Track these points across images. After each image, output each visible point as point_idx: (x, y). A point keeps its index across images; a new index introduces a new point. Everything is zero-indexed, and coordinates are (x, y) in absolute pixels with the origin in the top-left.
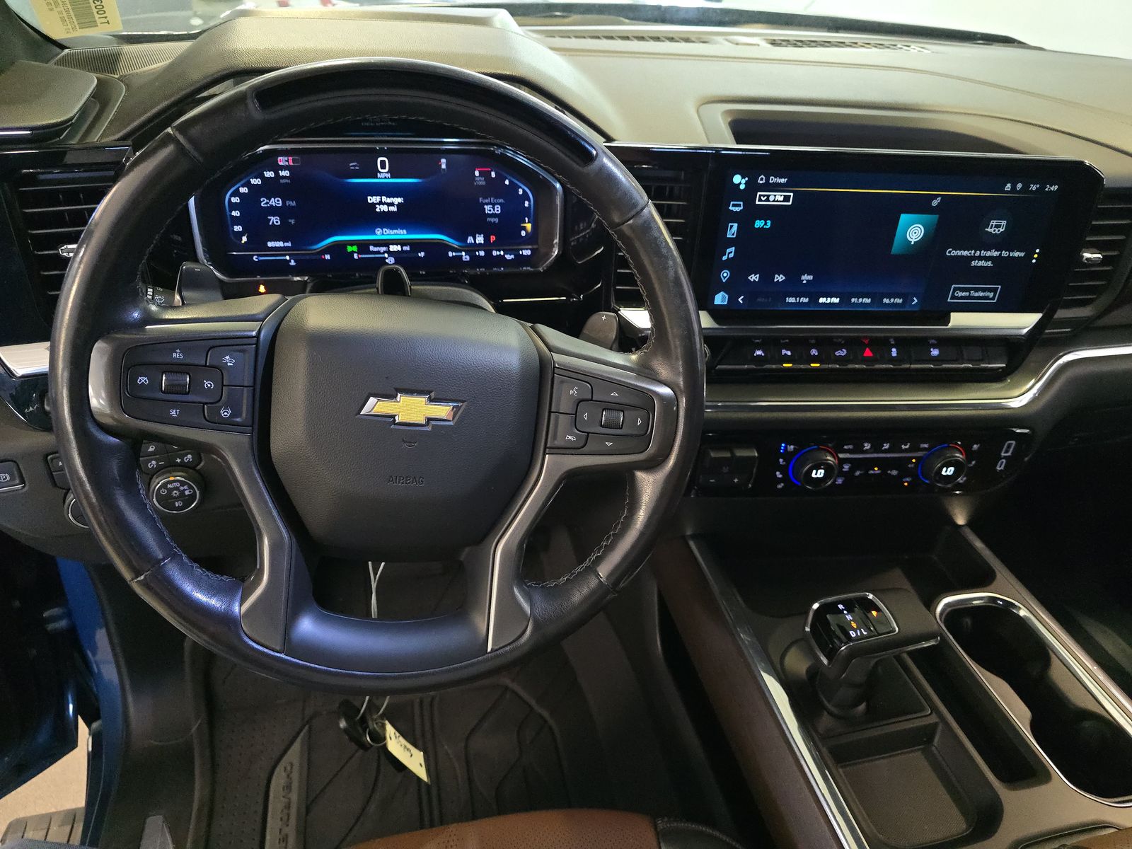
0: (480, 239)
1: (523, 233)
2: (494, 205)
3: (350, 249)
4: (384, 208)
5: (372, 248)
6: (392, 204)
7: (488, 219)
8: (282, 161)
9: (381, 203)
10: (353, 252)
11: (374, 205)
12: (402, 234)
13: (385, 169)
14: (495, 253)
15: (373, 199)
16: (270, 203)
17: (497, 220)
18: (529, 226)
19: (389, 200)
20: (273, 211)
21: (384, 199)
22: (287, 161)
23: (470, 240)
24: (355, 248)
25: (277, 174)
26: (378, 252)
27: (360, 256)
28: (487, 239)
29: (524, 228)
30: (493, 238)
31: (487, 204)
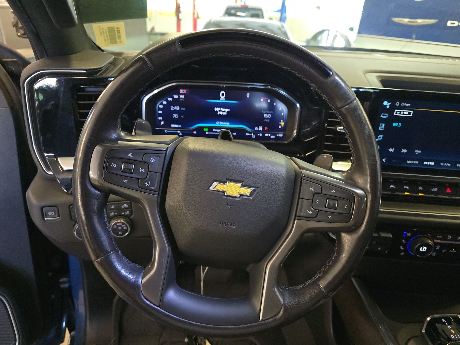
0: (261, 129)
1: (280, 127)
2: (268, 114)
3: (205, 130)
4: (221, 113)
5: (214, 130)
6: (225, 112)
7: (265, 120)
8: (181, 91)
9: (220, 111)
10: (206, 131)
11: (217, 112)
12: (227, 124)
13: (223, 96)
14: (266, 135)
15: (216, 109)
16: (175, 109)
17: (268, 120)
18: (283, 124)
19: (223, 110)
20: (175, 112)
21: (222, 109)
22: (184, 91)
23: (256, 129)
24: (207, 130)
25: (179, 96)
26: (217, 132)
27: (209, 133)
28: (263, 128)
29: (280, 125)
30: (266, 128)
31: (265, 113)
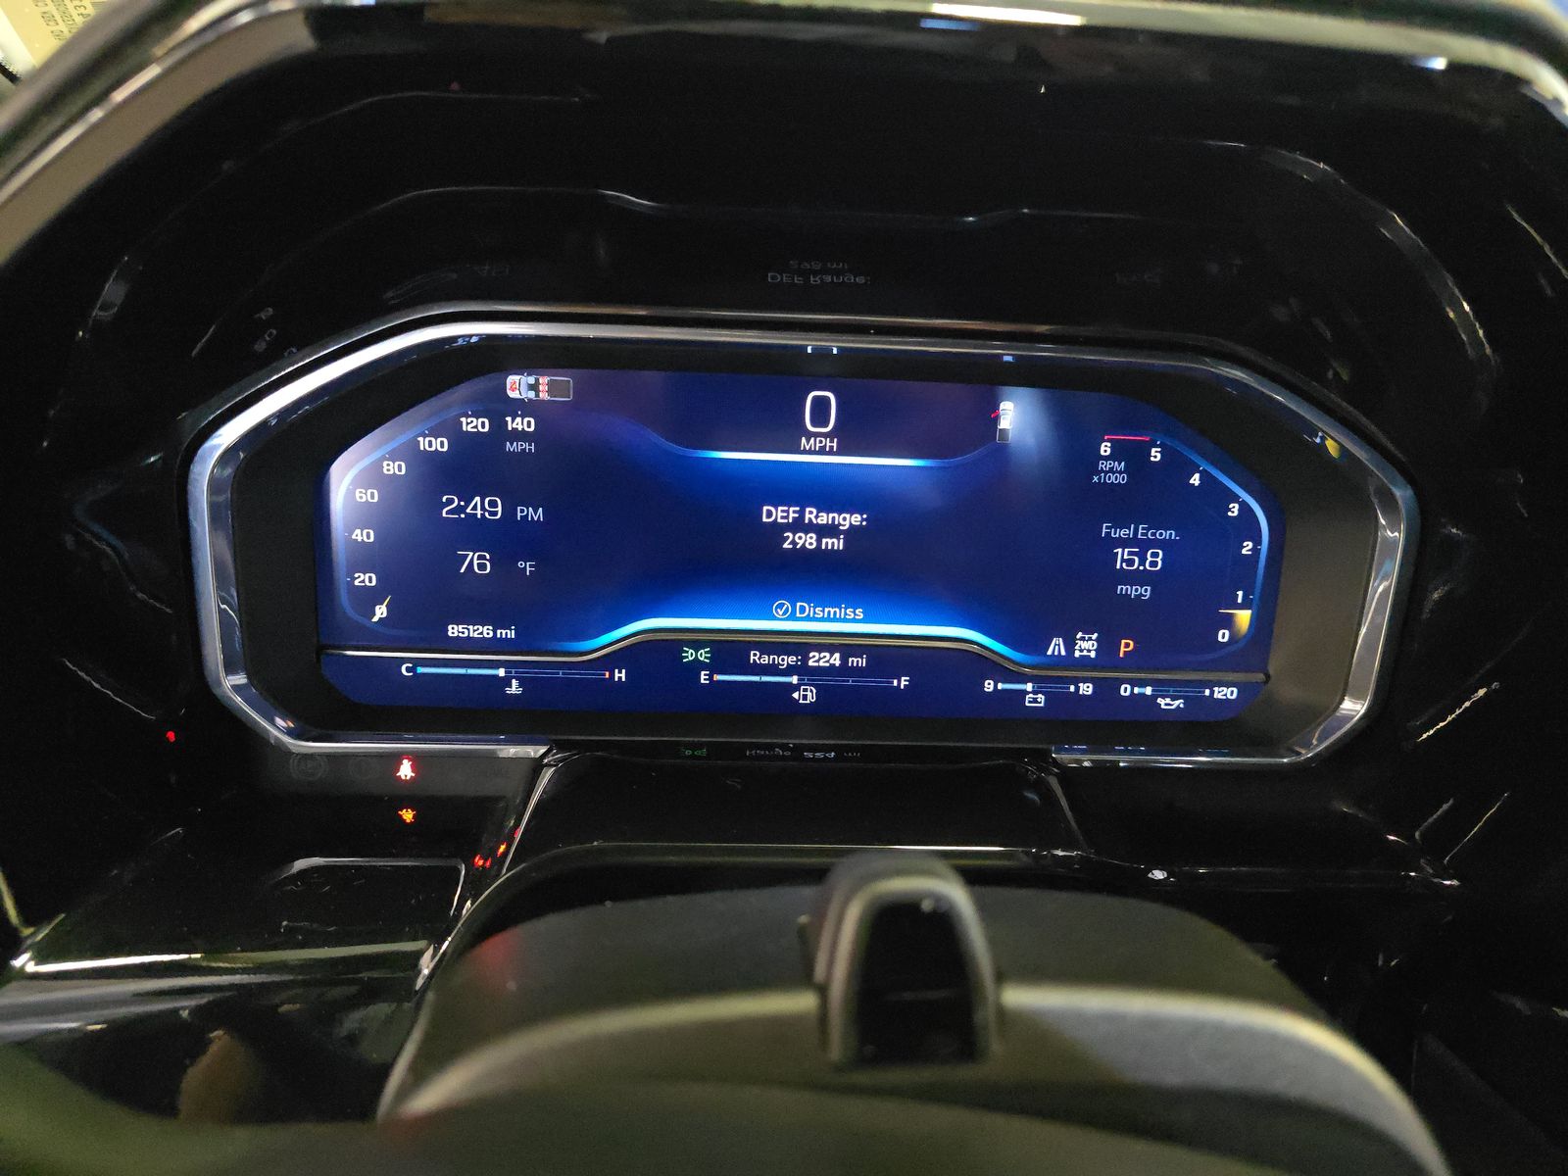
0: (1087, 646)
1: (1223, 636)
2: (1143, 546)
3: (690, 655)
4: (809, 541)
5: (754, 656)
6: (831, 530)
7: (1121, 589)
8: (518, 386)
9: (799, 525)
10: (697, 665)
11: (778, 530)
12: (850, 622)
13: (825, 423)
14: (1125, 690)
15: (777, 514)
16: (469, 511)
17: (1146, 592)
18: (1244, 617)
19: (824, 519)
20: (474, 532)
21: (810, 514)
22: (534, 387)
23: (1057, 647)
24: (703, 655)
25: (498, 425)
26: (772, 670)
27: (717, 677)
28: (1107, 646)
29: (1228, 622)
30: (1126, 646)
31: (1124, 543)
